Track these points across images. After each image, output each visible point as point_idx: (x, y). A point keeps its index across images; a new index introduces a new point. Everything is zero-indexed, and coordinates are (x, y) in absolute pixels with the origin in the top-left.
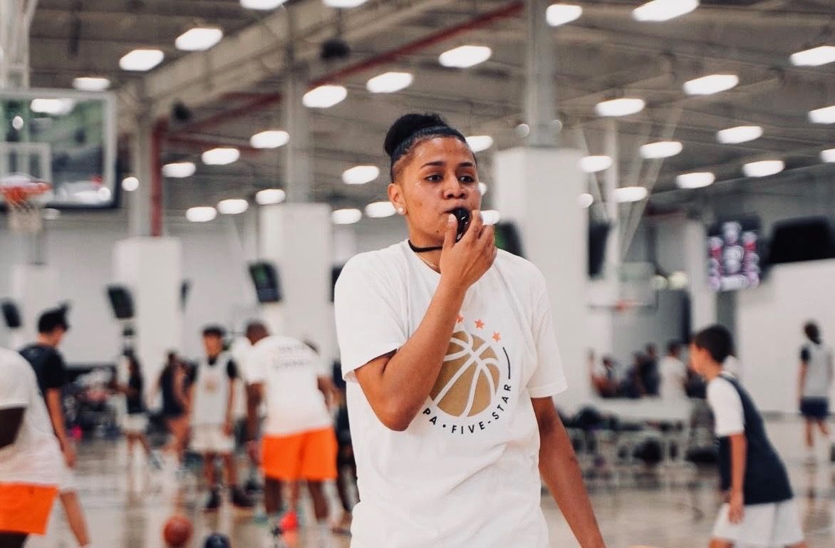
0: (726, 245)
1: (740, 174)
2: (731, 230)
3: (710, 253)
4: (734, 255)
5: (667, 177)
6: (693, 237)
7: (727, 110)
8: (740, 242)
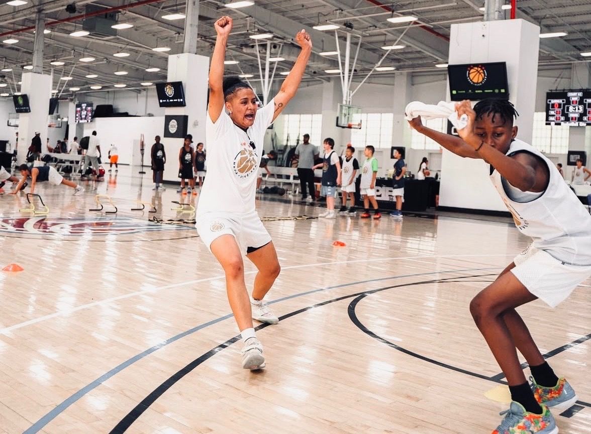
0: (82, 110)
1: (89, 89)
2: (84, 106)
3: (76, 112)
4: (84, 113)
5: (67, 88)
6: (72, 107)
7: (89, 68)
8: (86, 110)
